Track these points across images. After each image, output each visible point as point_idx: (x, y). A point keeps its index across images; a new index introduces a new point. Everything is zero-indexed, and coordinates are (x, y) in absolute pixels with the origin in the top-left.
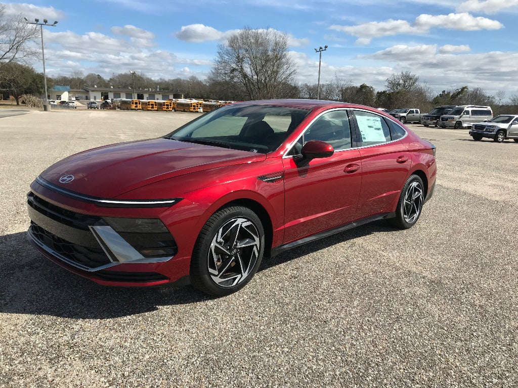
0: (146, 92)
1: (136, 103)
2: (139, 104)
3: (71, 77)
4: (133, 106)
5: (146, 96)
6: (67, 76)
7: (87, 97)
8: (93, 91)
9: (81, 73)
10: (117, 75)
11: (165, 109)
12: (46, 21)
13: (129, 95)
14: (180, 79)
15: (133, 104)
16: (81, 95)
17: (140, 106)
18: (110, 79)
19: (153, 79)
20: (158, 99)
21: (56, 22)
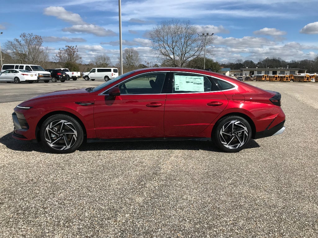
0: (279, 70)
1: (266, 77)
2: (268, 77)
3: (236, 63)
4: (263, 79)
5: (278, 72)
6: (233, 63)
7: (241, 74)
8: (245, 70)
9: (241, 60)
10: (263, 60)
11: (285, 80)
12: (208, 34)
13: (267, 72)
14: (307, 60)
15: (263, 77)
16: (238, 73)
17: (268, 79)
18: (258, 63)
19: (286, 61)
20: (286, 74)
21: (213, 34)
